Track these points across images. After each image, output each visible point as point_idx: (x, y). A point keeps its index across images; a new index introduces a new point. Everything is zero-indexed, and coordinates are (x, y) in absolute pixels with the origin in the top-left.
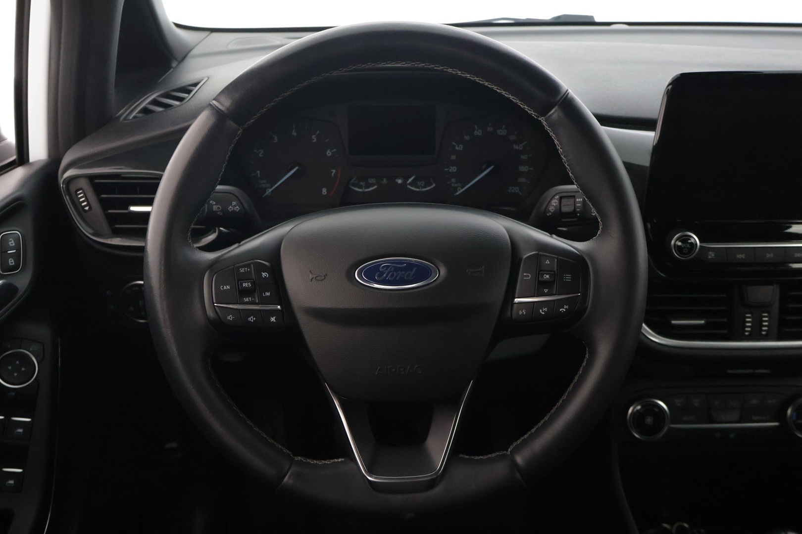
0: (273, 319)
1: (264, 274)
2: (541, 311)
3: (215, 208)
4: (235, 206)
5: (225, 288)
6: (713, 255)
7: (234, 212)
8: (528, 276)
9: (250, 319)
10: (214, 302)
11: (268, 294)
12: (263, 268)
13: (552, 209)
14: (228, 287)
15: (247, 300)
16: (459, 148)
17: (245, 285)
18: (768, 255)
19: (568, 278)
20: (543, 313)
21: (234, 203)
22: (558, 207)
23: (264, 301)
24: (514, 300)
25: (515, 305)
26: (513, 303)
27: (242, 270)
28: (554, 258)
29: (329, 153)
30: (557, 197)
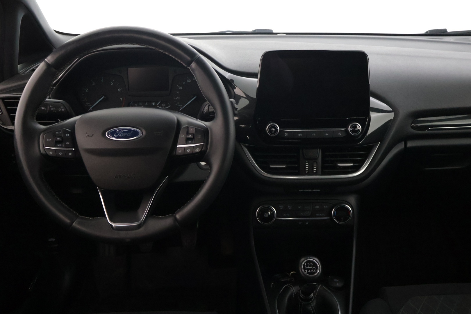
0: (70, 154)
1: (67, 135)
2: (188, 151)
3: (52, 109)
4: (62, 108)
5: (49, 140)
6: (287, 134)
7: (62, 111)
8: (183, 136)
9: (60, 154)
10: (44, 146)
11: (68, 143)
12: (67, 132)
13: (205, 110)
14: (51, 140)
15: (59, 145)
16: (181, 88)
17: (58, 139)
18: (312, 135)
19: (199, 136)
20: (189, 152)
21: (61, 107)
22: (208, 110)
23: (66, 146)
24: (177, 146)
25: (177, 148)
26: (176, 148)
27: (57, 133)
28: (194, 128)
29: (119, 90)
30: (207, 105)
